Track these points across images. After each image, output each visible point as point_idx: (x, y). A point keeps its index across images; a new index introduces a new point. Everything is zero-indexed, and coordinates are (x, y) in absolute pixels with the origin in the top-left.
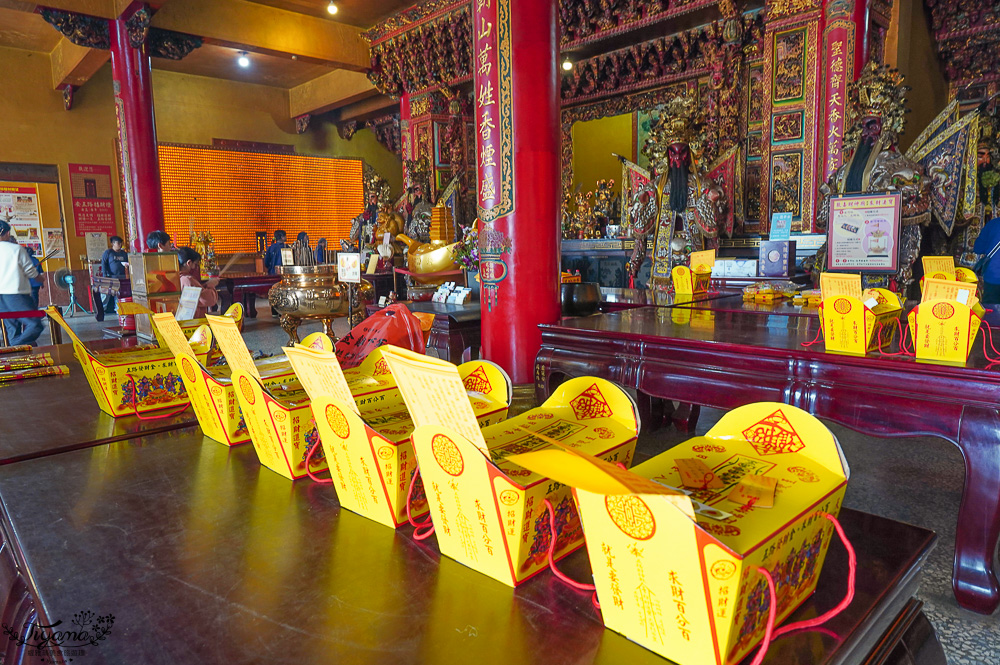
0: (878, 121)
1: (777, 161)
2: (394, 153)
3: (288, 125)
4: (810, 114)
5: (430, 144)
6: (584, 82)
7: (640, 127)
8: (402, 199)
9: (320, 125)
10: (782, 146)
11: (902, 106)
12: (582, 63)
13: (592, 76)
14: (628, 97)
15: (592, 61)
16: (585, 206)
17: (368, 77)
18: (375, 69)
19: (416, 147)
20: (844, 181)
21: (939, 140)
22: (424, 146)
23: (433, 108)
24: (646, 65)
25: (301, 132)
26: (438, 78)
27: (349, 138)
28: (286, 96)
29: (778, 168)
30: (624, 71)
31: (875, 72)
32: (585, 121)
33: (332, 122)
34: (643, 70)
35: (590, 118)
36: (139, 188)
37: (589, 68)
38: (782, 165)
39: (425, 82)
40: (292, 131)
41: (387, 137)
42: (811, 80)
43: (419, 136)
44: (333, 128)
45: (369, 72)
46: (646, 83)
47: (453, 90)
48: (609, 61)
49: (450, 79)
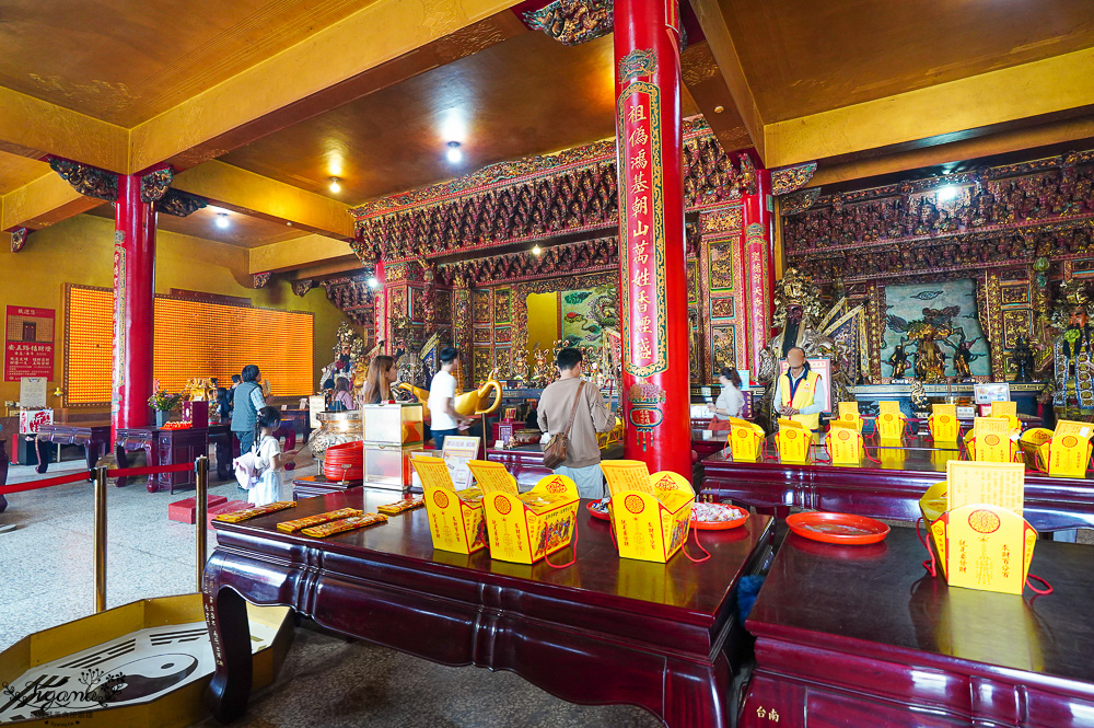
0: (799, 308)
1: (716, 332)
2: (342, 309)
3: (247, 280)
4: (738, 300)
5: (405, 305)
6: (544, 263)
7: (563, 299)
8: (373, 351)
9: (277, 283)
10: (719, 321)
11: (818, 299)
12: (546, 249)
13: (553, 260)
14: (576, 277)
15: (552, 248)
16: (543, 361)
17: (351, 245)
18: (357, 239)
19: (389, 307)
20: (780, 348)
21: (838, 323)
22: (399, 306)
23: (408, 275)
24: (598, 255)
25: (258, 287)
26: (417, 251)
27: (302, 295)
28: (246, 254)
29: (717, 337)
30: (580, 257)
31: (797, 275)
32: (538, 293)
33: (287, 280)
34: (595, 258)
35: (543, 292)
36: (131, 334)
37: (550, 253)
38: (721, 334)
39: (403, 254)
40: (250, 286)
41: (338, 296)
42: (738, 277)
43: (393, 298)
44: (288, 286)
45: (351, 241)
46: (595, 268)
47: (429, 262)
48: (568, 250)
49: (428, 252)
